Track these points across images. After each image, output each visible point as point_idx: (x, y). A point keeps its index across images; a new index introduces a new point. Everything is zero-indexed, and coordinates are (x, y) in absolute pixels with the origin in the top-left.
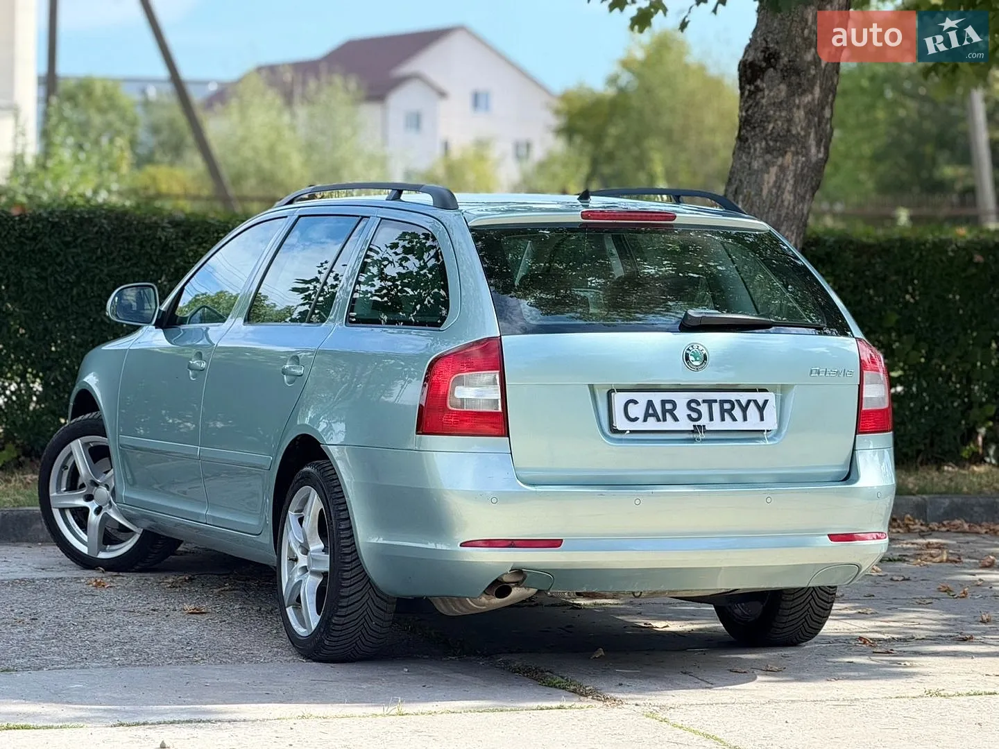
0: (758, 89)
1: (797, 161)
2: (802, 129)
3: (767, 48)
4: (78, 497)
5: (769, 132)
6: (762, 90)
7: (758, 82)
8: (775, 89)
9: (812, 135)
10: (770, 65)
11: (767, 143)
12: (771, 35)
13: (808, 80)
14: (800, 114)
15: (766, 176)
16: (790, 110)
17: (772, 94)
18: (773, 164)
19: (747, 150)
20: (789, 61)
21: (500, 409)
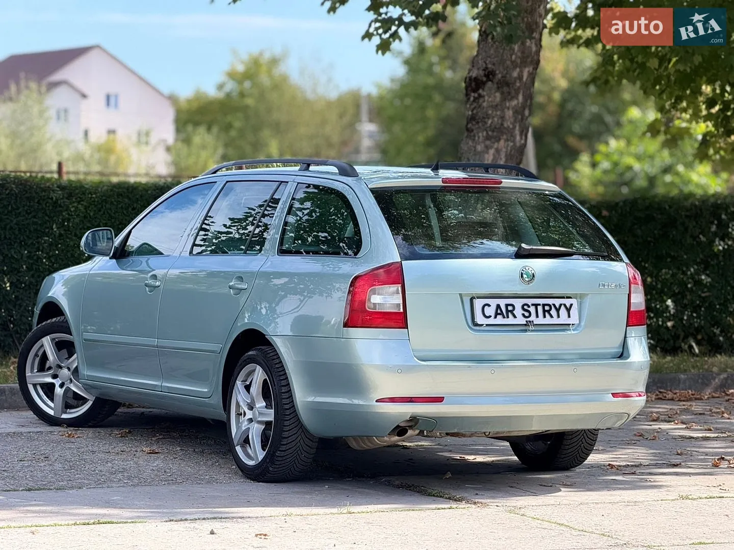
0: (480, 96)
1: (508, 145)
2: (511, 123)
3: (487, 68)
4: (47, 376)
5: (488, 125)
6: (483, 97)
7: (481, 91)
8: (492, 96)
9: (517, 128)
10: (489, 79)
11: (487, 133)
12: (489, 59)
13: (515, 90)
14: (509, 113)
15: (486, 156)
16: (503, 111)
17: (490, 99)
18: (491, 147)
19: (472, 138)
20: (502, 77)
21: (402, 310)
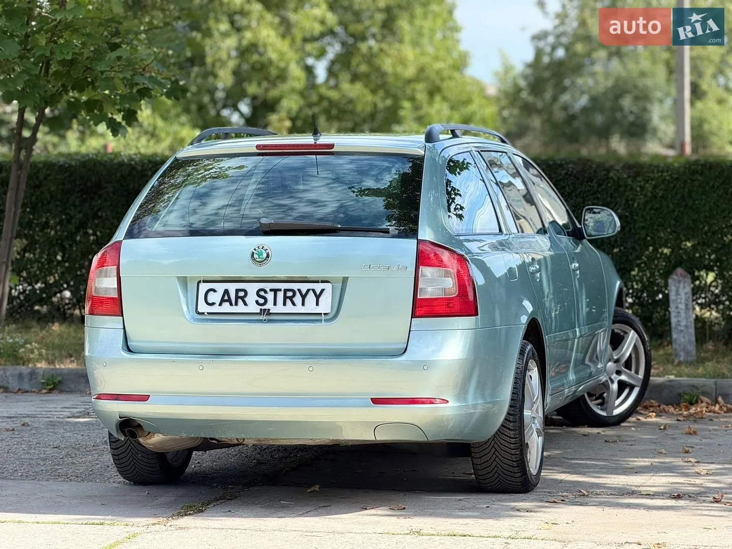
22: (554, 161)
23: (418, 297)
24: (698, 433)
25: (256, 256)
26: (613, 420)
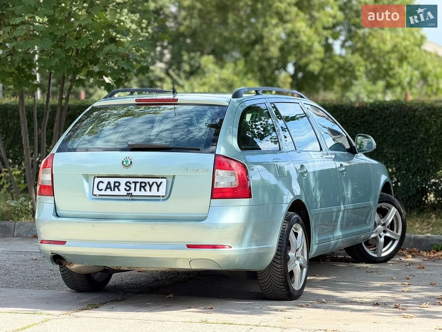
21: (51, 184)
22: (383, 105)
23: (215, 187)
24: (425, 267)
25: (125, 163)
26: (381, 260)
